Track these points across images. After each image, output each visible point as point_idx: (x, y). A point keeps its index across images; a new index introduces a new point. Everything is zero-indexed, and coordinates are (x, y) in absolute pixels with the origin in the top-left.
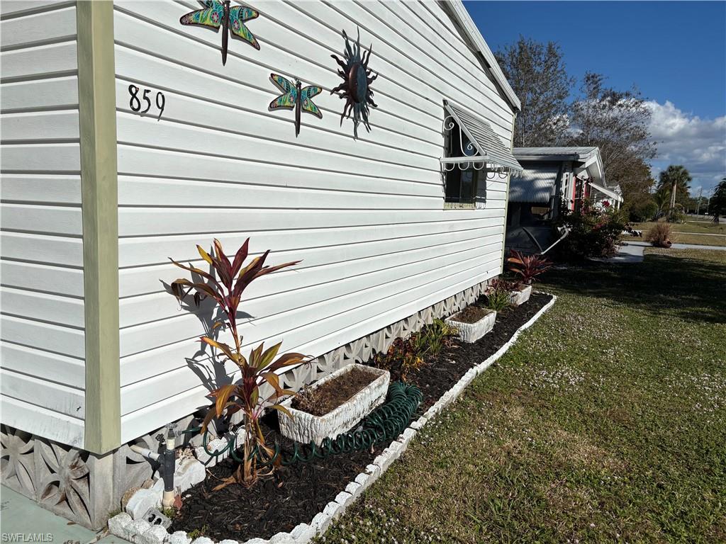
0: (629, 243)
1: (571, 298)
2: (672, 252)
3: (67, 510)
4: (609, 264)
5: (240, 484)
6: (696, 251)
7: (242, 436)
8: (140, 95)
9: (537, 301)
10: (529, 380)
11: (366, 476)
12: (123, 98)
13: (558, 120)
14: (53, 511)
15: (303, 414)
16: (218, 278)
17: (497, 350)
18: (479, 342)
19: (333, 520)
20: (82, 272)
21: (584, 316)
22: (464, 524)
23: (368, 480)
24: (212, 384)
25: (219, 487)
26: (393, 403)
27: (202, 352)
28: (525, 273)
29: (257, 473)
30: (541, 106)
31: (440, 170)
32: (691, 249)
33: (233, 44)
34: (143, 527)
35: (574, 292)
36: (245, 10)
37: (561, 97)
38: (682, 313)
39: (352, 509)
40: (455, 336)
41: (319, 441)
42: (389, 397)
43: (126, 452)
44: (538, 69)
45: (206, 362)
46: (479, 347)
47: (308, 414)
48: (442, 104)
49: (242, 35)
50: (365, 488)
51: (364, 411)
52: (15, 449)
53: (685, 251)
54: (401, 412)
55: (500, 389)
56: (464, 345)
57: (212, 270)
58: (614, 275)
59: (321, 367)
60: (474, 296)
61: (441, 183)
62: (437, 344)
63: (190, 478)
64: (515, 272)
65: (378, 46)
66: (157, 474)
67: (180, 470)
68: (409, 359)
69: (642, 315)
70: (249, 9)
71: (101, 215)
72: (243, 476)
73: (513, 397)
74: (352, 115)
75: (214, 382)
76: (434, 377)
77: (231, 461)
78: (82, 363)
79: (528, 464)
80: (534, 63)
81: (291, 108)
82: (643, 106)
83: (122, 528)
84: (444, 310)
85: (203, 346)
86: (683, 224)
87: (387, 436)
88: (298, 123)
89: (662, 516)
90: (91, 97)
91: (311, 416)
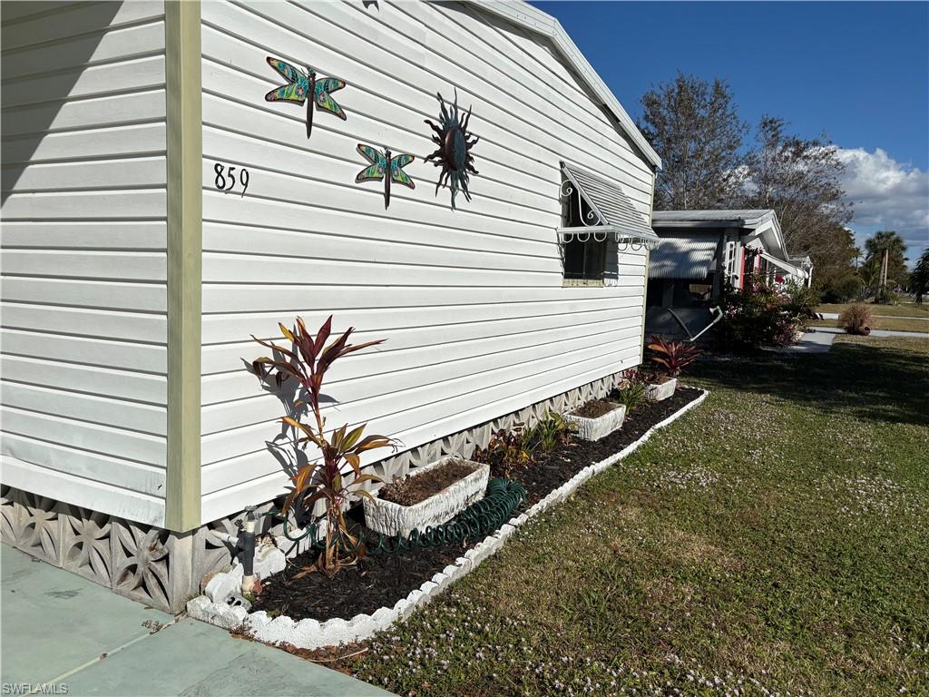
0: (817, 329)
1: (725, 394)
2: (868, 341)
3: (144, 595)
4: (783, 354)
5: (322, 572)
6: (901, 339)
7: (324, 528)
8: (225, 173)
9: (682, 397)
10: (654, 481)
11: (454, 568)
12: (209, 177)
13: (729, 176)
14: (129, 596)
15: (390, 504)
16: (301, 358)
17: (622, 449)
18: (602, 441)
19: (417, 607)
20: (165, 348)
21: (736, 414)
22: (554, 614)
23: (457, 571)
24: (292, 469)
25: (300, 575)
26: (492, 499)
27: (283, 436)
28: (670, 363)
29: (339, 562)
30: (706, 158)
31: (556, 242)
32: (895, 337)
33: (318, 117)
34: (223, 608)
35: (732, 388)
36: (331, 81)
37: (731, 147)
38: (861, 412)
39: (438, 600)
40: (573, 432)
41: (406, 533)
42: (488, 492)
43: (205, 534)
44: (702, 112)
45: (286, 446)
46: (602, 446)
47: (395, 504)
48: (559, 167)
49: (328, 106)
50: (454, 580)
51: (458, 506)
52: (89, 534)
53: (886, 340)
54: (499, 506)
55: (618, 489)
56: (585, 443)
57: (294, 348)
58: (787, 367)
59: (414, 462)
60: (605, 390)
61: (559, 256)
62: (550, 440)
63: (270, 566)
64: (657, 362)
65: (479, 107)
66: (236, 560)
67: (260, 558)
68: (512, 453)
69: (810, 414)
70: (335, 80)
71: (187, 290)
72: (324, 565)
73: (632, 497)
74: (449, 183)
75: (295, 468)
76: (542, 475)
77: (312, 552)
78: (164, 441)
79: (634, 562)
80: (697, 106)
81: (380, 179)
82: (835, 158)
83: (202, 611)
84: (566, 405)
85: (285, 430)
86: (895, 306)
87: (482, 531)
88: (387, 195)
89: (769, 612)
90: (179, 177)
91: (399, 506)
